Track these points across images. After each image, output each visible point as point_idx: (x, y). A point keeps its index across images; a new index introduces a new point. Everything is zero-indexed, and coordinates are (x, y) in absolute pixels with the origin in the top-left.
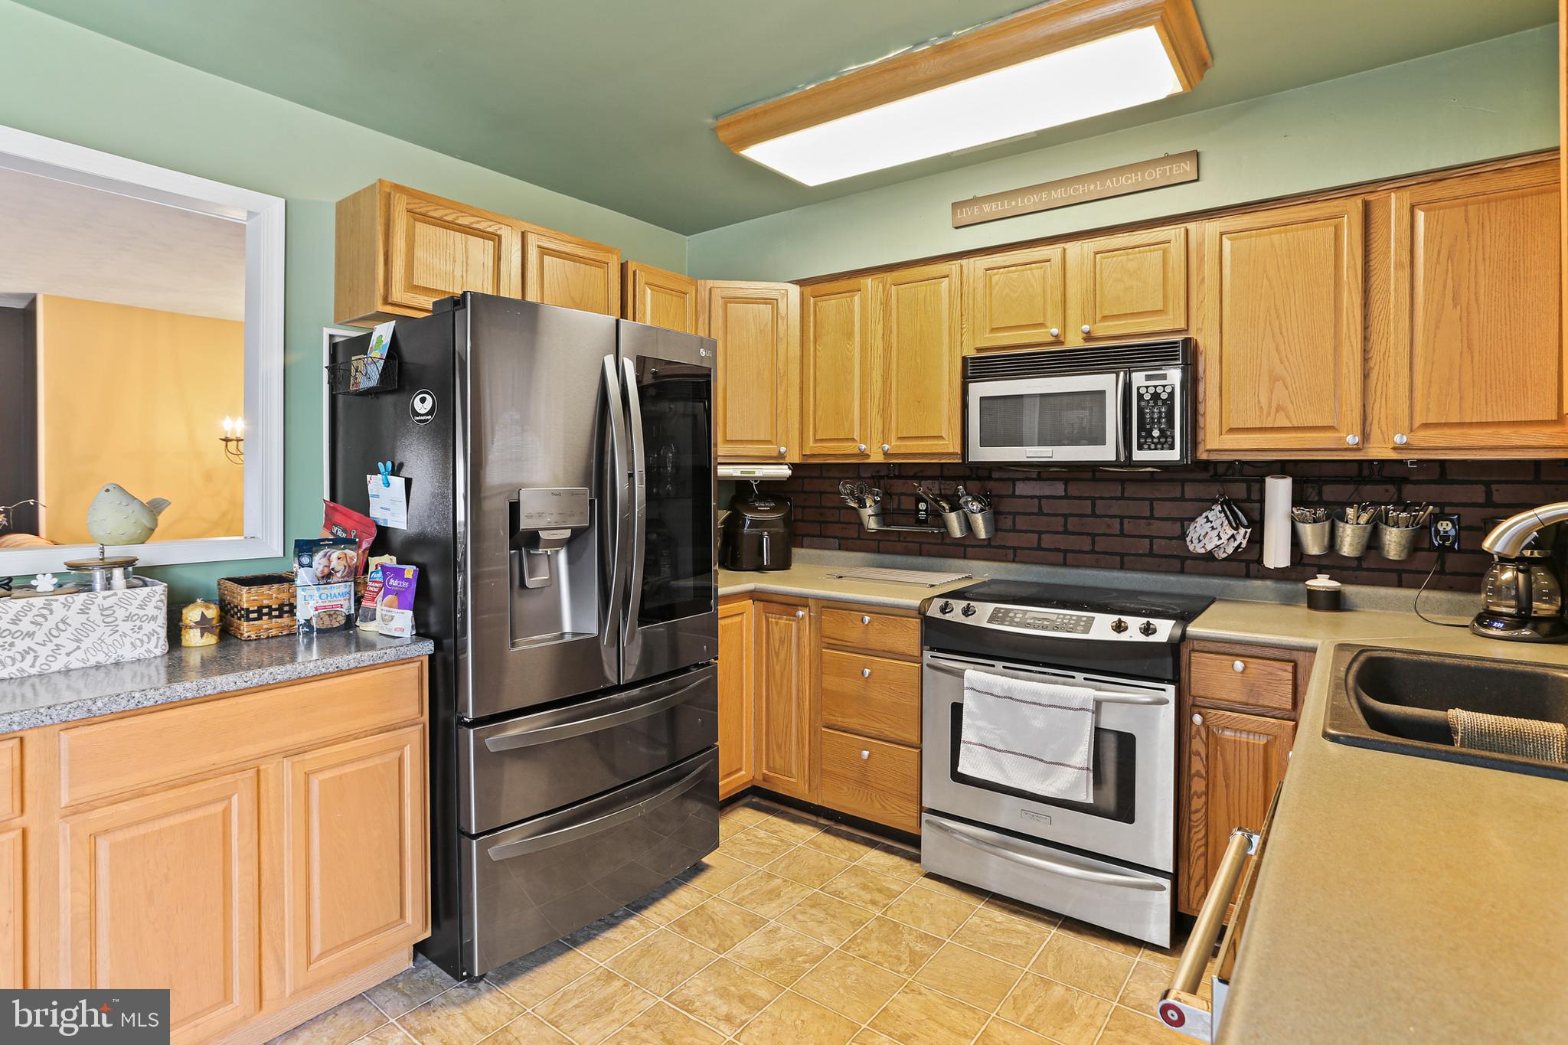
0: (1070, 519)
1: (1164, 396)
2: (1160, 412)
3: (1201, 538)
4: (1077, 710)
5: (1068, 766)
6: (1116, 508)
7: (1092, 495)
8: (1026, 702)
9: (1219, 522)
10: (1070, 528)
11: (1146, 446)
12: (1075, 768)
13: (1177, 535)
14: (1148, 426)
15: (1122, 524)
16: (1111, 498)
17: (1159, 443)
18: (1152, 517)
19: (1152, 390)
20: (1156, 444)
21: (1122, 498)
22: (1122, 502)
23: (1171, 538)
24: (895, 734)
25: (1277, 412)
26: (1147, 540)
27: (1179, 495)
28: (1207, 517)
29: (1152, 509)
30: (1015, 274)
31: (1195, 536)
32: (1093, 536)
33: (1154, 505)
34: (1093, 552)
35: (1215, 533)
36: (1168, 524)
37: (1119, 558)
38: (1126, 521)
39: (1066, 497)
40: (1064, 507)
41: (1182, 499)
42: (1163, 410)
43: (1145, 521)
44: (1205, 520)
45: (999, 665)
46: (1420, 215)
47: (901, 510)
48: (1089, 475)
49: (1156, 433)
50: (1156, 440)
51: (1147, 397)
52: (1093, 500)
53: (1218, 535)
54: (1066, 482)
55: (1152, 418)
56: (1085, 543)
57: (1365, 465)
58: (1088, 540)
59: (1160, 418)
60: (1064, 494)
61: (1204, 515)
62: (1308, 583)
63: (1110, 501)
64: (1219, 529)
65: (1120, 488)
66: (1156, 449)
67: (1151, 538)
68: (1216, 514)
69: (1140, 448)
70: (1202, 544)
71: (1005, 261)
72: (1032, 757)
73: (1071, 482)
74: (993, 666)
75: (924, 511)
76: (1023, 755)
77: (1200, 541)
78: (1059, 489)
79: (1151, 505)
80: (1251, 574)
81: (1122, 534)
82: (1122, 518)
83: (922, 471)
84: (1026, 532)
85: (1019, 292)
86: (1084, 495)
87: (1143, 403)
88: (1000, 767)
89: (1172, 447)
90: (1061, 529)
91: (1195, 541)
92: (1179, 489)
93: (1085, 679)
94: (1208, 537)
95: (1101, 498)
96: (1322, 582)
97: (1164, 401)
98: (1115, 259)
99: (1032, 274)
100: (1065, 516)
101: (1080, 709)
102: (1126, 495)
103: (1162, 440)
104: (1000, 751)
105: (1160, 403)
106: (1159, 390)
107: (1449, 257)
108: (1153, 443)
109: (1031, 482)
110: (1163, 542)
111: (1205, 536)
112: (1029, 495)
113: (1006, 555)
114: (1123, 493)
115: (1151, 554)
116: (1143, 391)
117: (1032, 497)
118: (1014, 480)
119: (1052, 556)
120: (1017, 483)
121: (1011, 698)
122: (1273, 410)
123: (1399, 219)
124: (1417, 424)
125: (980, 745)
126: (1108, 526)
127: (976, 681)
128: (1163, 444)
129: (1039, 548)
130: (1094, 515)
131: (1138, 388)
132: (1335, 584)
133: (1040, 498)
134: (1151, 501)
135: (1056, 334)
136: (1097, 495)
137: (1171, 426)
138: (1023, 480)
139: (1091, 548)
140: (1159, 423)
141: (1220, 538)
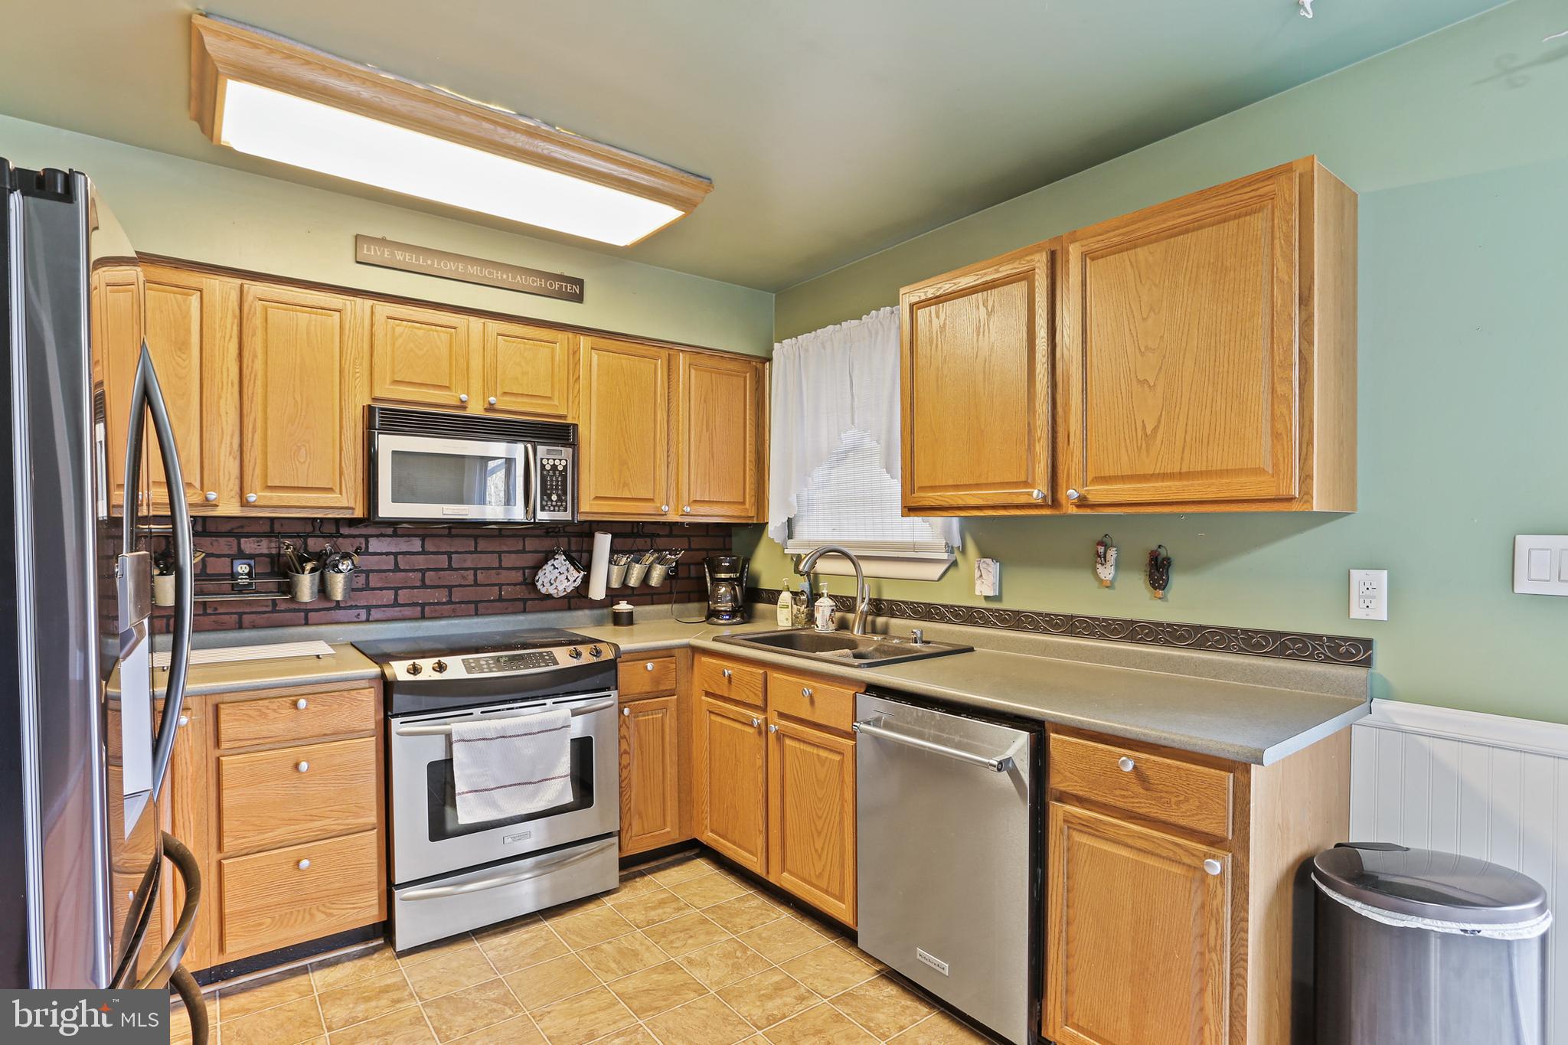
0: (428, 574)
1: (560, 468)
2: (557, 481)
3: (552, 582)
4: (560, 729)
5: (553, 778)
6: (470, 561)
7: (449, 550)
8: (518, 736)
9: (564, 568)
10: (428, 582)
11: (547, 508)
12: (561, 777)
13: (520, 581)
14: (549, 492)
15: (475, 575)
16: (466, 552)
17: (556, 505)
18: (500, 567)
19: (551, 462)
20: (554, 506)
21: (476, 552)
22: (474, 555)
23: (515, 585)
24: (344, 825)
25: (623, 487)
26: (497, 588)
27: (521, 548)
28: (553, 565)
29: (500, 561)
30: (421, 332)
31: (546, 581)
32: (450, 588)
33: (502, 558)
34: (450, 602)
35: (563, 577)
36: (513, 573)
37: (473, 605)
38: (479, 572)
39: (424, 552)
40: (421, 561)
41: (524, 551)
42: (560, 479)
43: (494, 571)
44: (553, 567)
45: (477, 711)
46: (693, 371)
47: (209, 575)
48: (390, 531)
49: (554, 498)
50: (554, 503)
51: (548, 467)
52: (449, 554)
53: (567, 578)
54: (423, 538)
55: (552, 485)
56: (441, 595)
57: (635, 525)
58: (445, 592)
59: (557, 485)
60: (421, 550)
61: (550, 563)
62: (615, 607)
63: (465, 555)
64: (566, 573)
65: (473, 542)
66: (554, 511)
67: (500, 585)
68: (560, 560)
69: (543, 509)
70: (554, 586)
71: (411, 315)
72: (520, 784)
73: (427, 538)
74: (472, 714)
75: (246, 574)
76: (510, 786)
77: (551, 584)
78: (416, 545)
79: (500, 557)
80: (572, 607)
81: (476, 584)
82: (475, 570)
83: (242, 527)
84: (381, 589)
85: (425, 350)
86: (441, 550)
87: (545, 473)
88: (493, 804)
89: (566, 510)
90: (418, 584)
91: (547, 585)
92: (521, 543)
93: (554, 703)
94: (558, 580)
95: (457, 553)
96: (623, 606)
97: (560, 472)
98: (515, 344)
99: (439, 336)
100: (423, 571)
101: (562, 727)
102: (479, 549)
103: (559, 504)
104: (492, 789)
105: (557, 473)
106: (557, 462)
107: (705, 401)
108: (552, 505)
109: (386, 538)
110: (510, 588)
111: (555, 580)
112: (384, 551)
113: (359, 615)
114: (476, 548)
115: (500, 599)
116: (545, 462)
117: (387, 554)
118: (367, 537)
119: (408, 611)
120: (371, 540)
121: (503, 737)
122: (621, 485)
123: (684, 370)
124: (691, 500)
125: (471, 792)
126: (464, 577)
127: (465, 732)
128: (559, 507)
129: (396, 604)
130: (450, 568)
131: (542, 459)
132: (631, 607)
133: (396, 554)
134: (500, 553)
135: (463, 399)
136: (452, 550)
137: (565, 493)
138: (377, 536)
139: (448, 599)
140: (557, 489)
141: (569, 581)
